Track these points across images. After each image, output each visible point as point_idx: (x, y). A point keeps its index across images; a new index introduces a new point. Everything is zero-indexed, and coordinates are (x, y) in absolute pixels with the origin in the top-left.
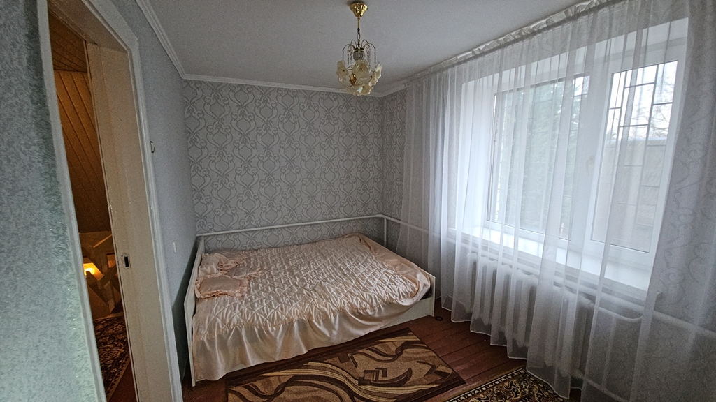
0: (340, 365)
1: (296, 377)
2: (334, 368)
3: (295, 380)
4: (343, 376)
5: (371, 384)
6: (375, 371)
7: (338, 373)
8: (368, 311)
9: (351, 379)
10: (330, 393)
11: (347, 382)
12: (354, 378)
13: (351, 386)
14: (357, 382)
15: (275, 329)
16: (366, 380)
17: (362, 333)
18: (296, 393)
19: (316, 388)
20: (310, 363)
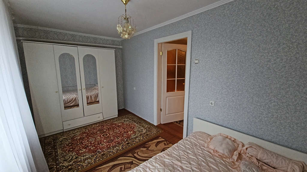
5: (127, 163)
6: (126, 169)
9: (136, 163)
11: (138, 161)
12: (135, 164)
13: (136, 160)
14: (134, 162)
16: (130, 164)
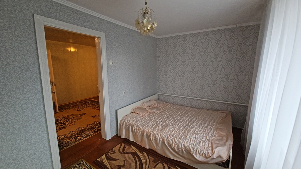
0: (151, 162)
1: (136, 154)
2: (148, 161)
3: (134, 154)
4: (146, 166)
7: (146, 164)
8: (176, 148)
10: (135, 166)
15: (139, 132)
17: (172, 157)
18: (129, 158)
19: (134, 162)
20: (145, 153)
